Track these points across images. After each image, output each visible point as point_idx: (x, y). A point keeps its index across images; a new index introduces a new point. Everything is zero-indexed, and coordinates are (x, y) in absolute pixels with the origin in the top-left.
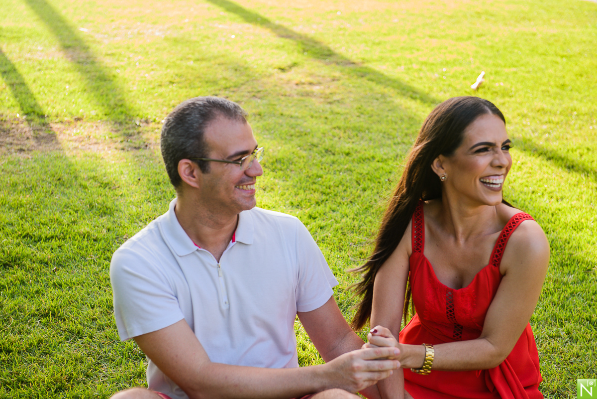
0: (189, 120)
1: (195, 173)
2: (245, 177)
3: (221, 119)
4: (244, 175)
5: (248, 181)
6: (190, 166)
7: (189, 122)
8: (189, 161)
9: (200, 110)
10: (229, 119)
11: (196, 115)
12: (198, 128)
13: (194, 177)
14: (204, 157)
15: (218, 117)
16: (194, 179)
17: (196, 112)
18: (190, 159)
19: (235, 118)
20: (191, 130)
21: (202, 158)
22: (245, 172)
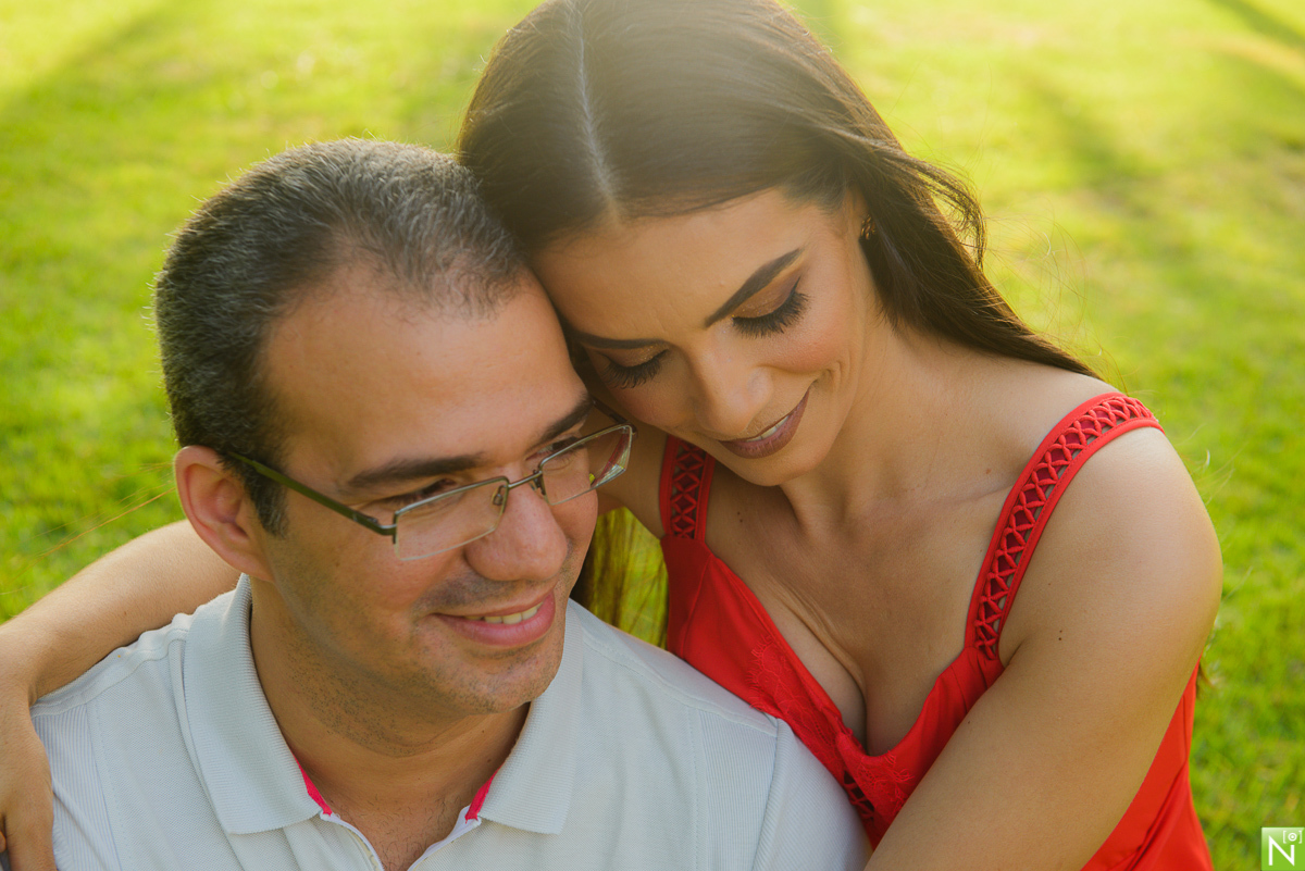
1: (242, 520)
2: (463, 575)
4: (460, 565)
5: (480, 597)
8: (212, 461)
13: (242, 533)
14: (262, 460)
16: (240, 541)
18: (215, 450)
21: (255, 463)
22: (465, 555)
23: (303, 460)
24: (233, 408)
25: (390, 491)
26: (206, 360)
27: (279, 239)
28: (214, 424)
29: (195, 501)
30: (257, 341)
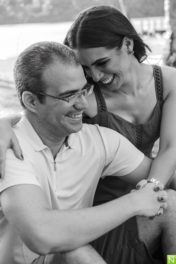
0: (32, 62)
1: (35, 103)
2: (73, 109)
3: (57, 63)
4: (73, 107)
5: (75, 112)
6: (31, 97)
7: (33, 64)
8: (31, 93)
9: (42, 55)
10: (64, 64)
11: (37, 59)
12: (38, 69)
13: (34, 105)
14: (42, 92)
15: (55, 61)
16: (33, 106)
17: (38, 56)
18: (31, 91)
19: (69, 64)
20: (33, 71)
21: (40, 93)
22: (74, 106)
23: (49, 92)
24: (37, 84)
25: (65, 96)
26: (32, 77)
27: (44, 57)
28: (32, 87)
29: (26, 100)
30: (42, 73)
